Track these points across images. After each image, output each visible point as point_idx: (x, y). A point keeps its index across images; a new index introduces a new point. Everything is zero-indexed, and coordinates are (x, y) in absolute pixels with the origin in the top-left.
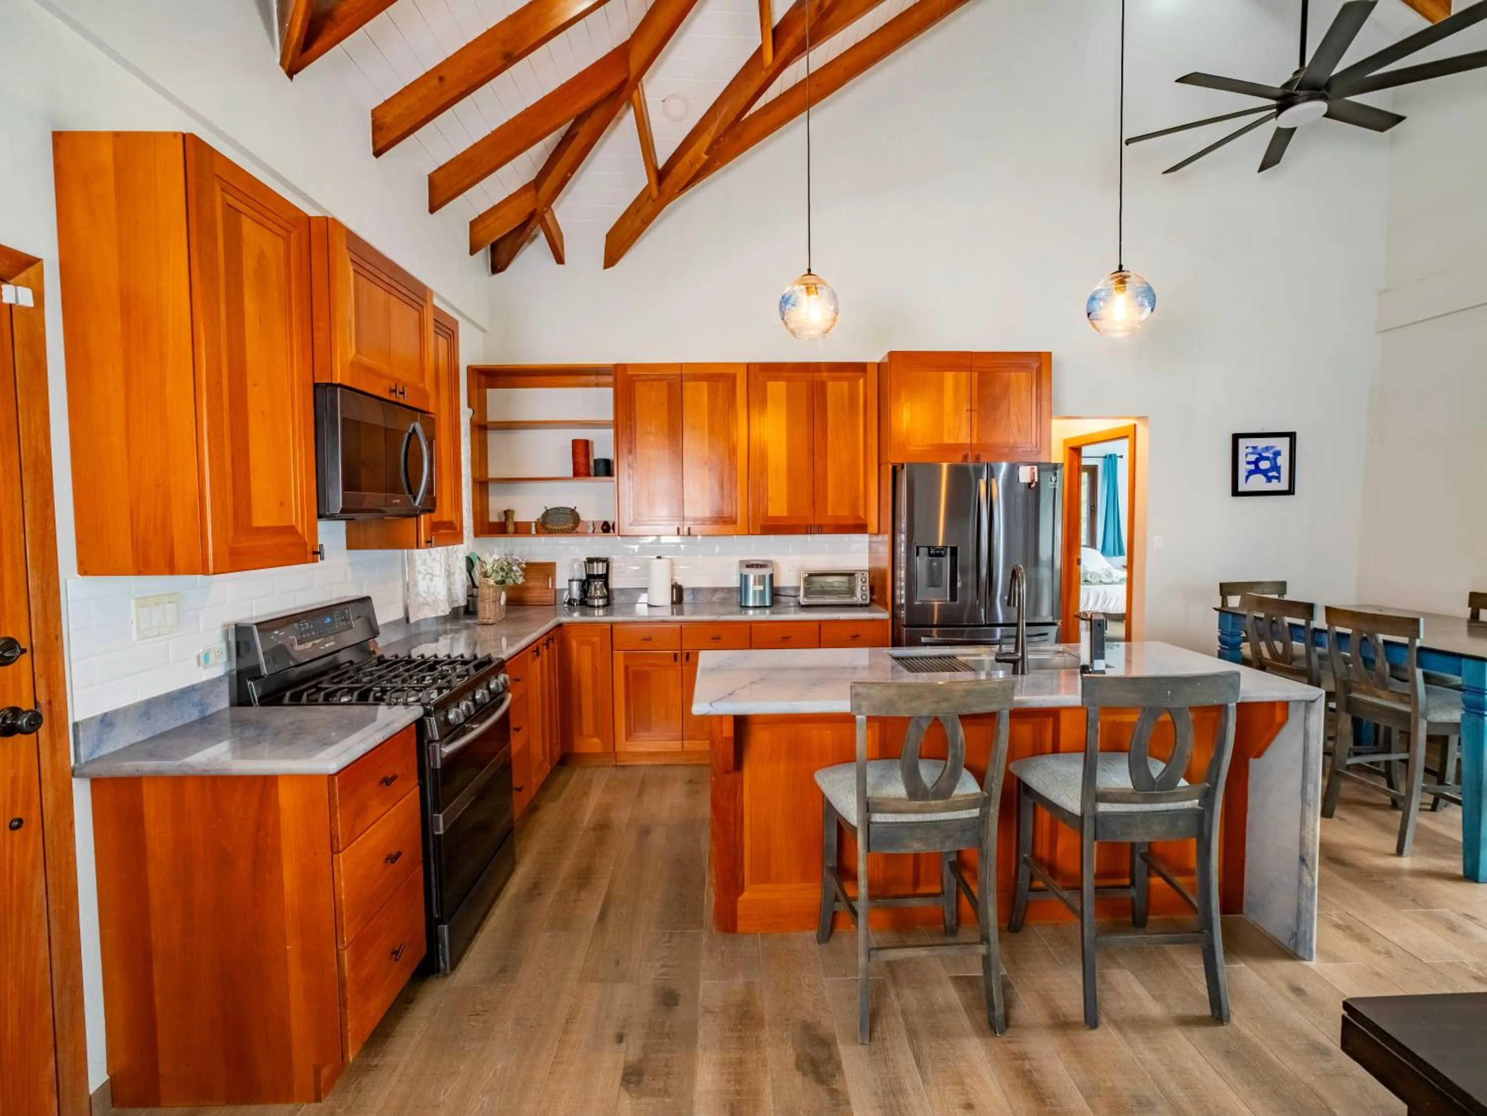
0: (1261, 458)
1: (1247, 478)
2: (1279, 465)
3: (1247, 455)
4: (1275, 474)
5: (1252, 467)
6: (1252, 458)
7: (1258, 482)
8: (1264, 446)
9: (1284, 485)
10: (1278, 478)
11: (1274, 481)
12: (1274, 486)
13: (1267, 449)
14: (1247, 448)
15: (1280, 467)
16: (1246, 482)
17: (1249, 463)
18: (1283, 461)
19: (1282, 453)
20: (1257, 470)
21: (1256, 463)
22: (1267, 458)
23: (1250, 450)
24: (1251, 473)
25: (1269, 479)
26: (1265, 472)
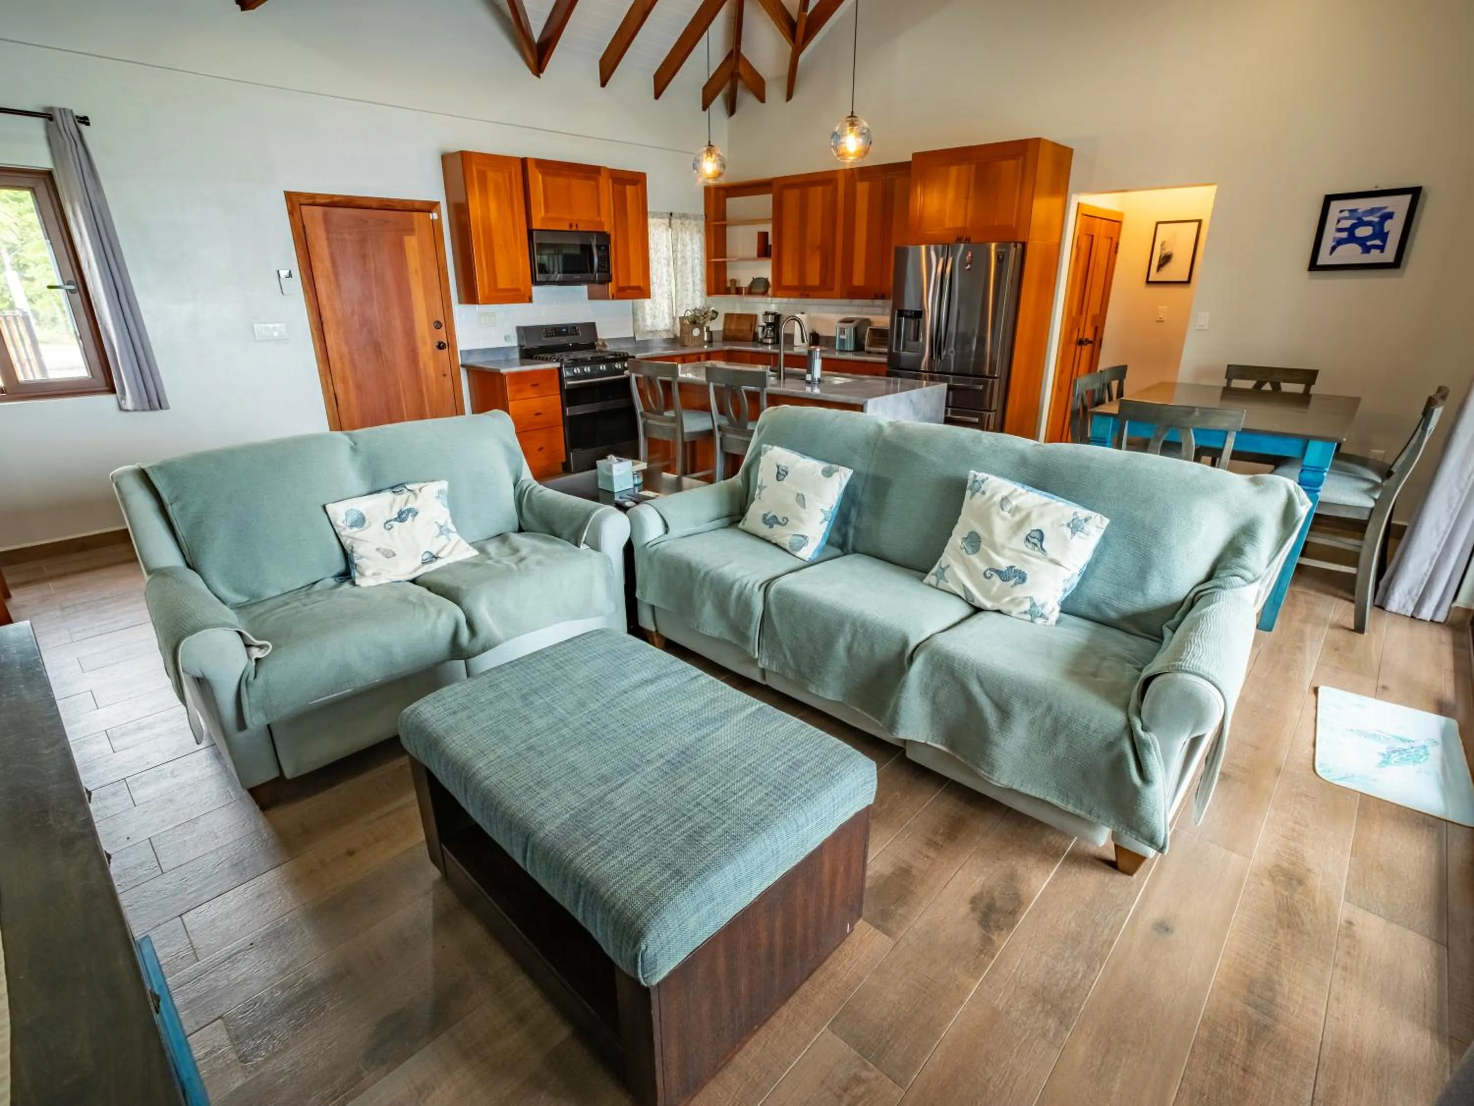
0: (1361, 223)
1: (1333, 249)
2: (1386, 230)
3: (1339, 221)
4: (1377, 242)
5: (1344, 235)
6: (1347, 224)
7: (1351, 253)
8: (1369, 207)
9: (1389, 255)
10: (1382, 248)
11: (1375, 252)
12: (1374, 257)
13: (1372, 211)
14: (1341, 211)
15: (1387, 233)
16: (1331, 254)
17: (1340, 230)
18: (1394, 228)
19: (1395, 217)
20: (1352, 238)
21: (1351, 230)
22: (1369, 223)
23: (1346, 214)
24: (1340, 242)
25: (1367, 250)
26: (1362, 242)
